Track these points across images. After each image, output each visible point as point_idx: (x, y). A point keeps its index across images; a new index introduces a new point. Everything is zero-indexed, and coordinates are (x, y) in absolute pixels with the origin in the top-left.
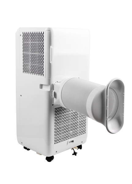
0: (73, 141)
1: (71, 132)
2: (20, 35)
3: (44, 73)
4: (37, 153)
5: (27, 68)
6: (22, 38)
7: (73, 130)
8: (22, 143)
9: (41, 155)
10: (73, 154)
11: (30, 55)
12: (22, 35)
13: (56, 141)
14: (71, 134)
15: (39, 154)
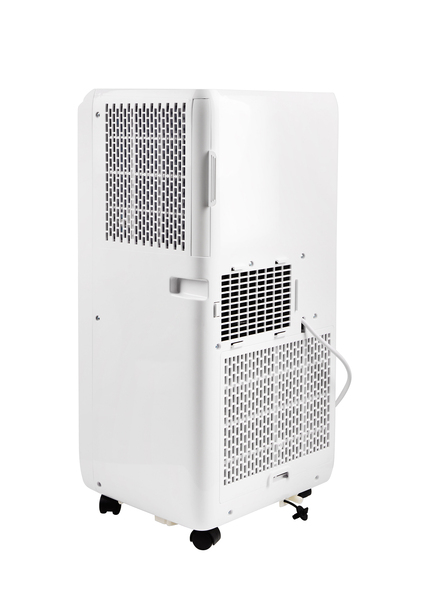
0: (286, 475)
1: (280, 441)
2: (97, 115)
3: (187, 241)
4: (158, 519)
5: (123, 223)
6: (102, 122)
7: (285, 437)
8: (100, 484)
9: (173, 524)
10: (295, 517)
11: (133, 179)
12: (103, 113)
13: (230, 476)
14: (280, 448)
15: (165, 521)
